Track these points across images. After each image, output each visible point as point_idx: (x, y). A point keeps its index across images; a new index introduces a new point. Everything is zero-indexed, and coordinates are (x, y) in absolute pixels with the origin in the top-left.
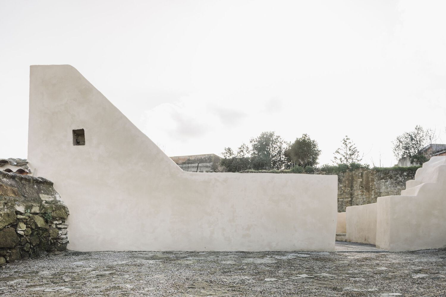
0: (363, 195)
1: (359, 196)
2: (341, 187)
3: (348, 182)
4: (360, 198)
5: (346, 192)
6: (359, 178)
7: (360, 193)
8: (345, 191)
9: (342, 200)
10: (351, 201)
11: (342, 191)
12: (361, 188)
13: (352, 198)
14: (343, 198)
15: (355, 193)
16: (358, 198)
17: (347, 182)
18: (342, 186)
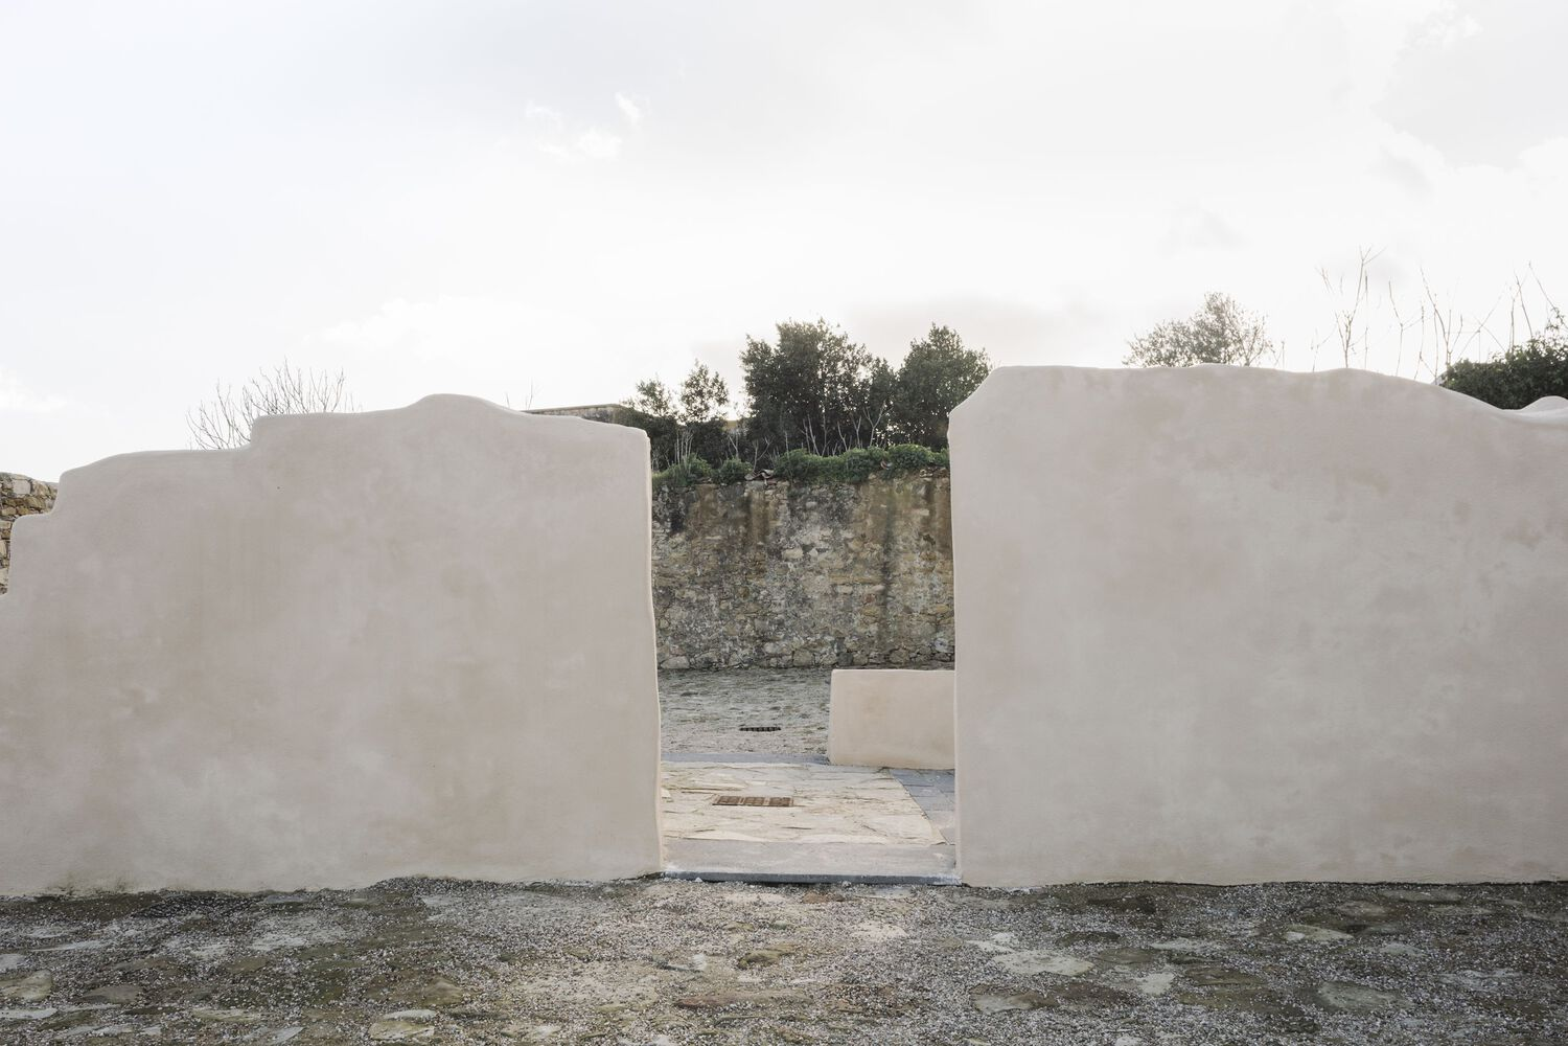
0: (931, 570)
1: (917, 577)
2: (846, 540)
3: (874, 520)
4: (919, 581)
5: (864, 561)
6: (917, 506)
7: (918, 561)
8: (863, 555)
9: (849, 589)
10: (884, 593)
11: (852, 556)
12: (923, 543)
13: (888, 584)
14: (852, 585)
15: (902, 564)
16: (912, 584)
17: (869, 522)
18: (849, 535)
